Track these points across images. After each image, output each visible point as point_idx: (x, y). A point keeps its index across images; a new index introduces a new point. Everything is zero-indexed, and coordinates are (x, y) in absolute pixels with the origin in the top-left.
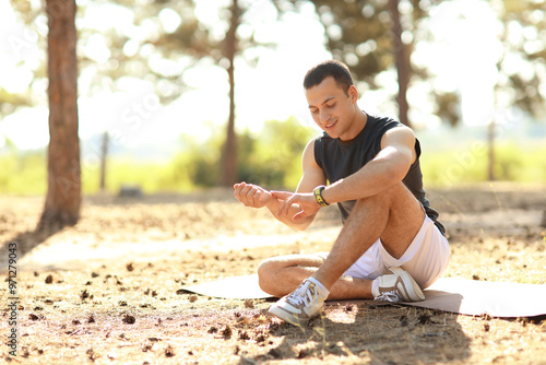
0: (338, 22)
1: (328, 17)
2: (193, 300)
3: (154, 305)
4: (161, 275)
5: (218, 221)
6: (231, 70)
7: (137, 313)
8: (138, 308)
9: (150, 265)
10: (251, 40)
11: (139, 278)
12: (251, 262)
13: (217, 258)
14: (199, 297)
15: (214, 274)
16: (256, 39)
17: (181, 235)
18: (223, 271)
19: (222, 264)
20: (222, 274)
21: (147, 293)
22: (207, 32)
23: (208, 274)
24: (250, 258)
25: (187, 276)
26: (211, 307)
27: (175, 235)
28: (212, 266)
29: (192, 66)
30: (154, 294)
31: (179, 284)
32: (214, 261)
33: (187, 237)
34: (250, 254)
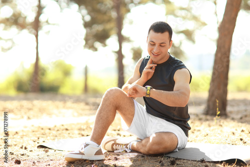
0: (89, 14)
1: (84, 11)
2: (47, 151)
3: (28, 154)
4: (25, 138)
5: (42, 110)
6: (37, 36)
7: (20, 158)
8: (20, 156)
9: (17, 133)
10: (47, 22)
11: (14, 140)
12: (68, 132)
13: (50, 129)
14: (49, 150)
15: (52, 138)
16: (49, 22)
17: (26, 117)
18: (56, 136)
19: (54, 132)
20: (56, 138)
21: (22, 148)
22: (25, 18)
23: (48, 138)
24: (67, 130)
25: (38, 139)
26: (57, 155)
27: (23, 117)
28: (50, 133)
29: (18, 33)
30: (26, 148)
31: (36, 143)
32: (48, 131)
33: (29, 118)
34: (66, 127)
